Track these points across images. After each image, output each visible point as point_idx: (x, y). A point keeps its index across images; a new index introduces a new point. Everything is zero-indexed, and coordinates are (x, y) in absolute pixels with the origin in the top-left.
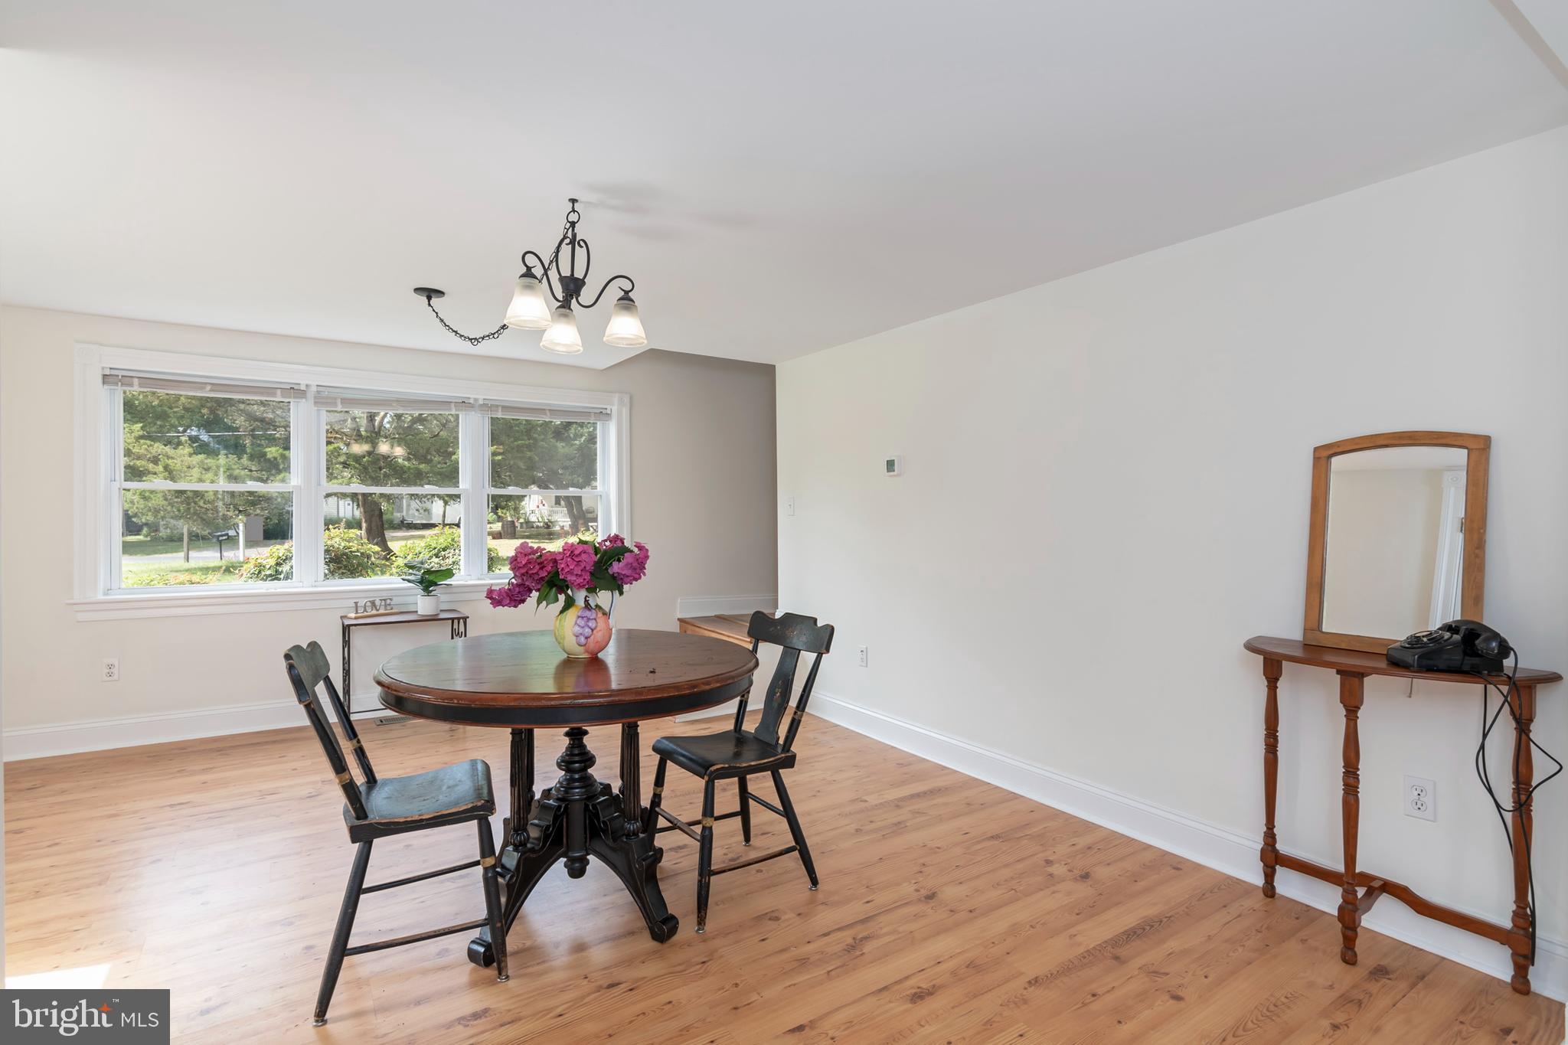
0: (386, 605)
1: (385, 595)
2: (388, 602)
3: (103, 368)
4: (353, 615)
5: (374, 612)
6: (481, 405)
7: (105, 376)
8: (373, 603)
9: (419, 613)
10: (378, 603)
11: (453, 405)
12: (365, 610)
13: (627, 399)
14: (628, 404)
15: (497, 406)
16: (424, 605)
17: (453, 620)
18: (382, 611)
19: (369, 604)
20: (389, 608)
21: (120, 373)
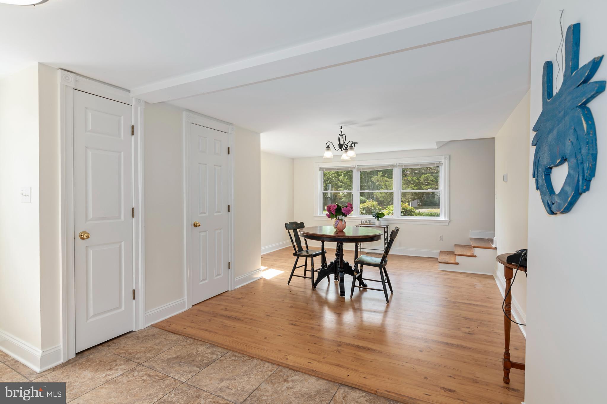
0: (369, 222)
1: (369, 220)
2: (370, 221)
3: (319, 168)
4: (360, 224)
5: (366, 224)
6: (398, 166)
7: (320, 169)
8: (366, 221)
9: (376, 225)
10: (367, 221)
11: (390, 166)
12: (364, 223)
13: (448, 157)
14: (448, 159)
15: (403, 165)
16: (377, 223)
17: (385, 228)
18: (368, 224)
19: (365, 221)
20: (370, 223)
21: (322, 168)
